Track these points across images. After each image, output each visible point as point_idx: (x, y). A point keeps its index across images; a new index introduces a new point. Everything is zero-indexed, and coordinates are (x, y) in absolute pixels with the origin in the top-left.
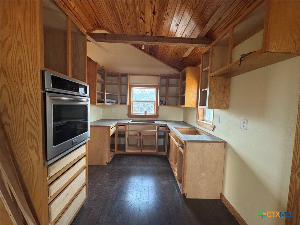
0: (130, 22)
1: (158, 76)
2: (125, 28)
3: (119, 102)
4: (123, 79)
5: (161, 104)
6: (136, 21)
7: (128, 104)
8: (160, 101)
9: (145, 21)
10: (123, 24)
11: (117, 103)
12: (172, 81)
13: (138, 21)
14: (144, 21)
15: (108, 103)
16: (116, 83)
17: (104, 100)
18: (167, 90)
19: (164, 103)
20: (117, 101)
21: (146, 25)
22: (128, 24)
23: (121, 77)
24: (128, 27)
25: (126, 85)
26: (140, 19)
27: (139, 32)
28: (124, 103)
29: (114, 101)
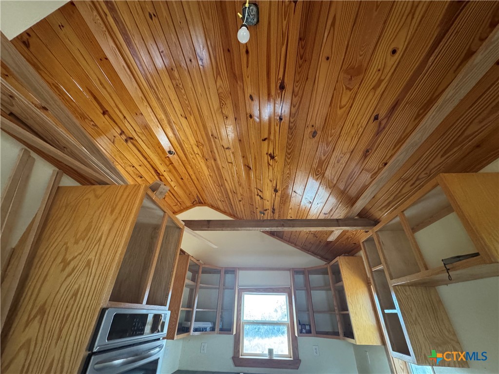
0: (242, 199)
1: (289, 270)
2: (235, 205)
3: (218, 327)
4: (229, 277)
5: (300, 332)
6: (251, 198)
7: (234, 333)
8: (299, 323)
9: (264, 198)
10: (234, 201)
11: (213, 329)
12: (316, 279)
13: (253, 198)
14: (262, 198)
15: (196, 330)
16: (216, 287)
17: (191, 324)
18: (309, 297)
19: (307, 327)
20: (214, 324)
21: (266, 202)
22: (240, 201)
23: (225, 273)
24: (240, 204)
25: (233, 288)
26: (256, 196)
27: (255, 209)
28: (226, 329)
29: (208, 325)
